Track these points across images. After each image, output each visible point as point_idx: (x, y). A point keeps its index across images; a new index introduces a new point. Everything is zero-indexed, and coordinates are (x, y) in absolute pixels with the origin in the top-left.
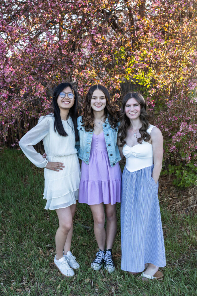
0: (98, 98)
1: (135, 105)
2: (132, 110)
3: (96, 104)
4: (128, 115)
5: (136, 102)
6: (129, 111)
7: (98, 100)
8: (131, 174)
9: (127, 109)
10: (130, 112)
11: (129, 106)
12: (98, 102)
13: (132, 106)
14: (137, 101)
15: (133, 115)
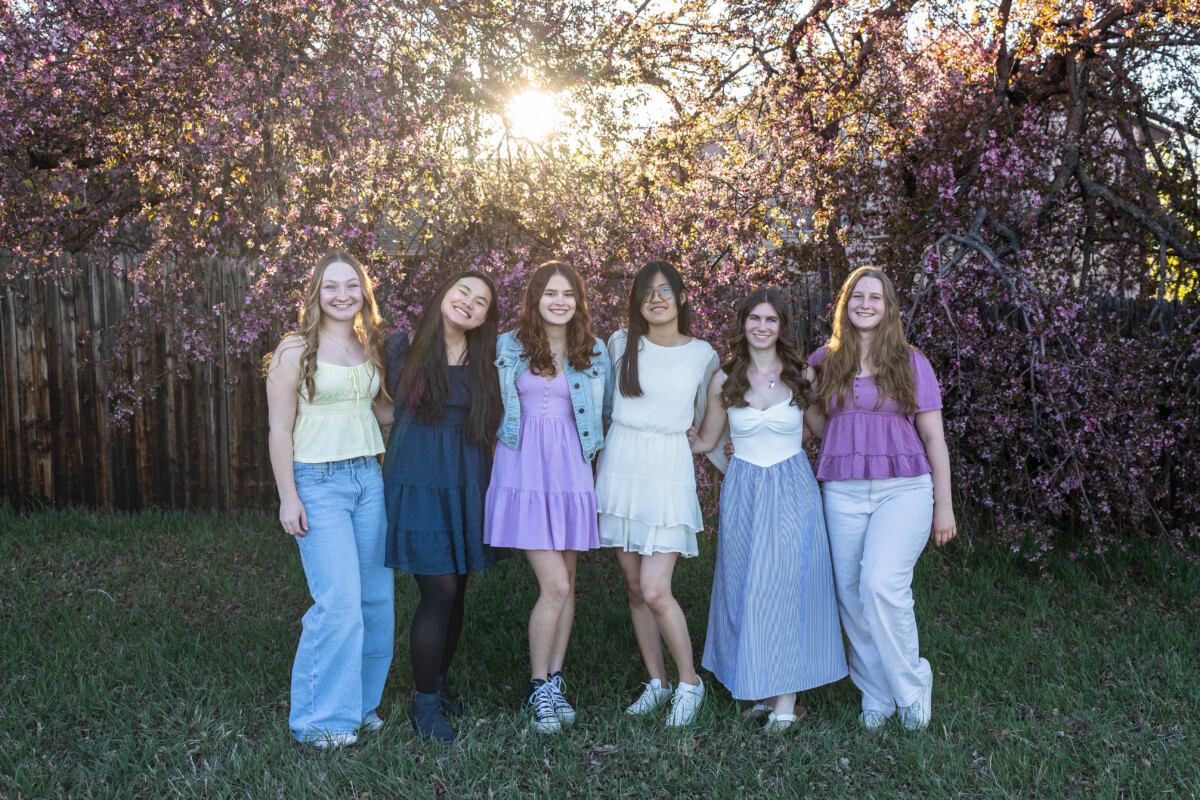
0: (560, 295)
1: (770, 319)
2: (763, 328)
3: (553, 307)
4: (751, 338)
5: (772, 313)
6: (754, 329)
7: (560, 298)
8: (764, 472)
9: (750, 324)
10: (756, 332)
11: (757, 318)
12: (561, 303)
13: (763, 321)
14: (776, 311)
15: (762, 341)
